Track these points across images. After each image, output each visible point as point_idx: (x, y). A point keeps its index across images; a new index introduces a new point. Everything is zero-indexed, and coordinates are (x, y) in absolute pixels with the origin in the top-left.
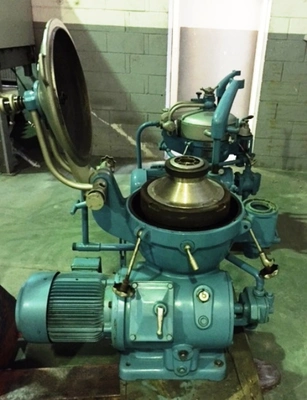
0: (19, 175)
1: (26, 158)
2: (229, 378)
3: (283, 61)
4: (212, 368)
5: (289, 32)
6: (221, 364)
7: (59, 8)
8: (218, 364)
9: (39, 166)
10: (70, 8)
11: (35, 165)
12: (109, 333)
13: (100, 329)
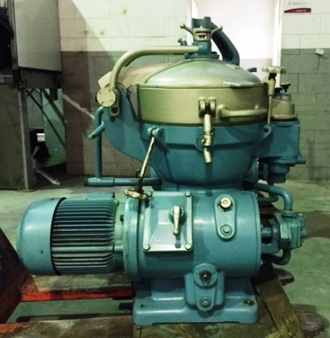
0: (38, 191)
1: (46, 176)
2: (261, 321)
3: (298, 74)
4: (241, 307)
5: (301, 48)
6: (252, 303)
7: (86, 38)
8: (248, 303)
9: (59, 184)
10: (96, 38)
11: (54, 182)
12: (120, 253)
13: (110, 248)
